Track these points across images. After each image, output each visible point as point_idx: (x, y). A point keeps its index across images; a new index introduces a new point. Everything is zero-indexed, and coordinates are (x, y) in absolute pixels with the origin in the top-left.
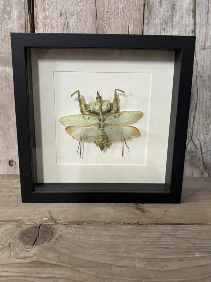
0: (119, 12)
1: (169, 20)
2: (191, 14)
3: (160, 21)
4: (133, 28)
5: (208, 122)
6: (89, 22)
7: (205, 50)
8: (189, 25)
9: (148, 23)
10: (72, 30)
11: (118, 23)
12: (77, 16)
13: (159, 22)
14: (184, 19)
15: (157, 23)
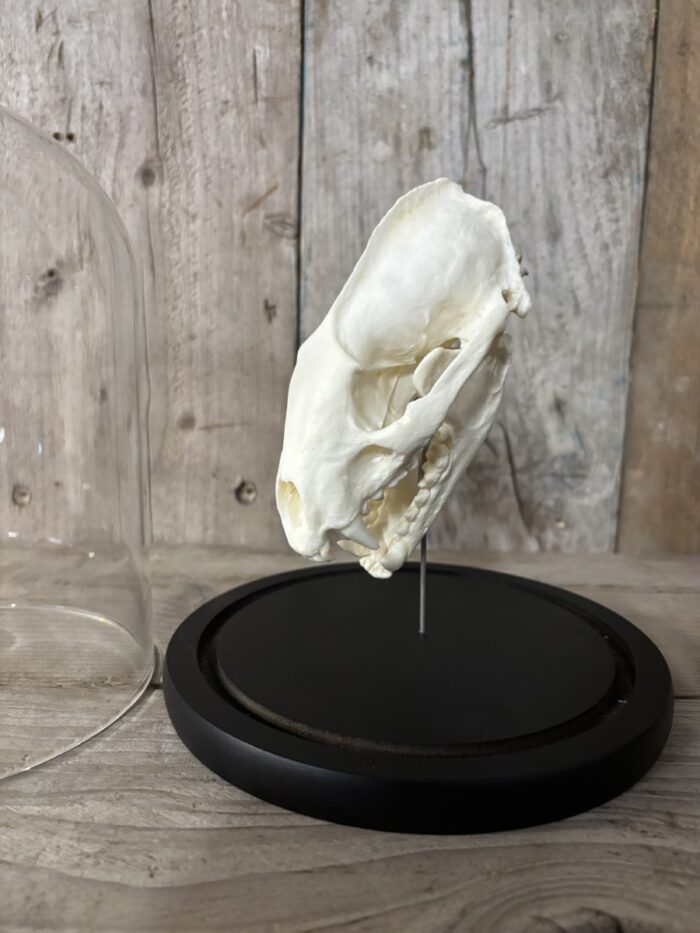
0: (224, 6)
1: (384, 29)
2: (456, 7)
3: (356, 31)
4: (271, 56)
5: (530, 365)
6: (129, 43)
7: (510, 126)
8: (452, 43)
9: (318, 42)
10: (73, 71)
11: (221, 43)
12: (90, 26)
13: (353, 35)
14: (433, 24)
15: (348, 39)
